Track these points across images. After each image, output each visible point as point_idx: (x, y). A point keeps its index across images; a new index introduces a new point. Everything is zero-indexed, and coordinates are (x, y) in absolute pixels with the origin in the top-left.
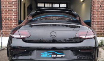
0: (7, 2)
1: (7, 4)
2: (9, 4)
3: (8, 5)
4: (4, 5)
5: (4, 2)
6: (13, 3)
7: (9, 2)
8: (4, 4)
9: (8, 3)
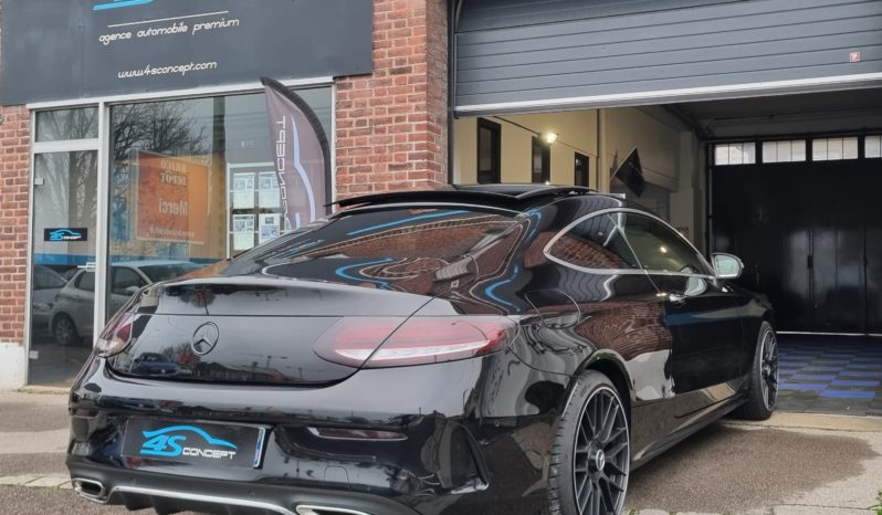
0: (387, 164)
1: (387, 171)
2: (394, 172)
3: (391, 178)
4: (372, 178)
5: (373, 165)
6: (410, 165)
7: (394, 163)
8: (373, 174)
9: (391, 167)
